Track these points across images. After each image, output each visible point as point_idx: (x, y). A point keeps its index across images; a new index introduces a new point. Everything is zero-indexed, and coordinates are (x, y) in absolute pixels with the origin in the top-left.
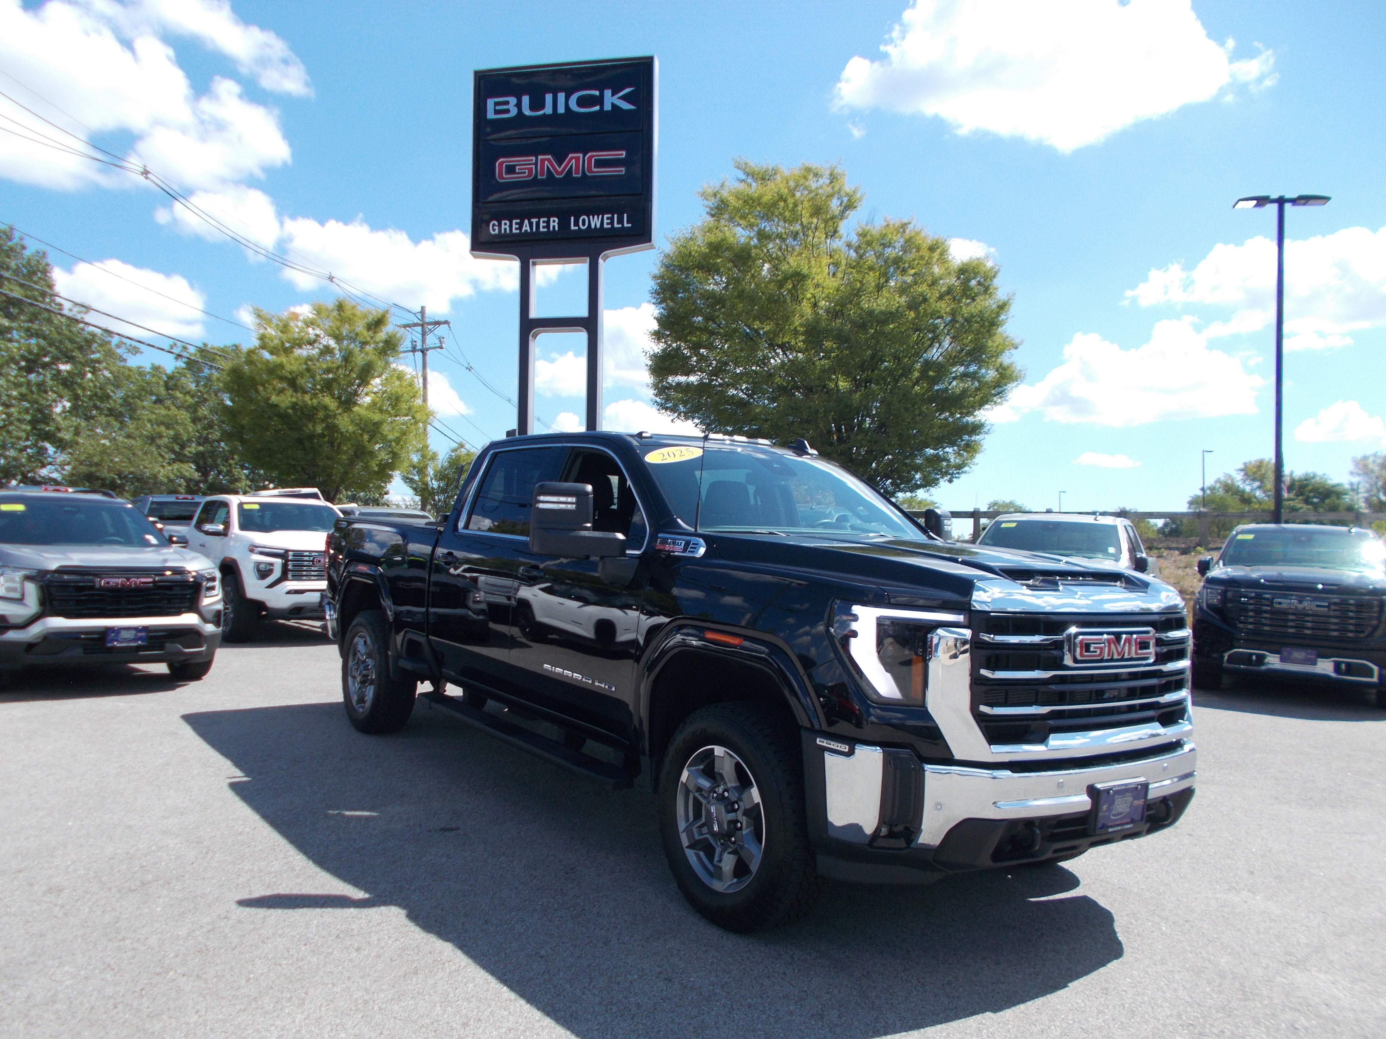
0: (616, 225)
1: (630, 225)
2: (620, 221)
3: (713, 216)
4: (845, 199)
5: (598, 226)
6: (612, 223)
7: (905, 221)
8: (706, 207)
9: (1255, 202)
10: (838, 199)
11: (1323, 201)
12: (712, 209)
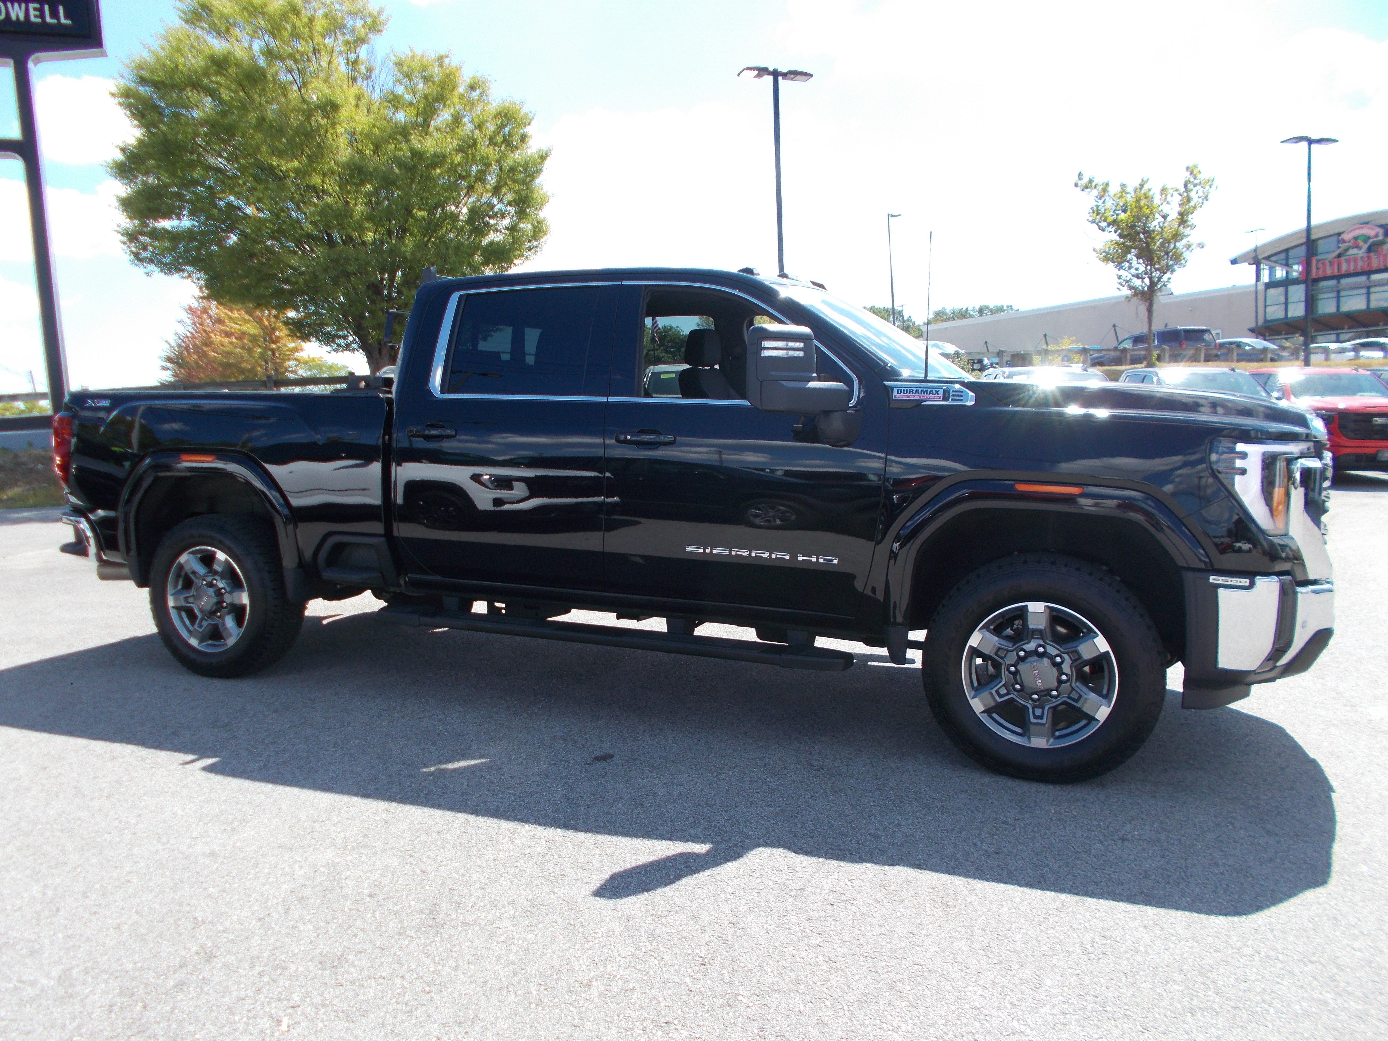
0: (48, 19)
1: (69, 22)
2: (54, 14)
3: (187, 21)
4: (369, 20)
5: (22, 17)
6: (42, 16)
7: (442, 52)
8: (178, 9)
9: (756, 72)
10: (362, 19)
11: (804, 78)
12: (184, 13)
